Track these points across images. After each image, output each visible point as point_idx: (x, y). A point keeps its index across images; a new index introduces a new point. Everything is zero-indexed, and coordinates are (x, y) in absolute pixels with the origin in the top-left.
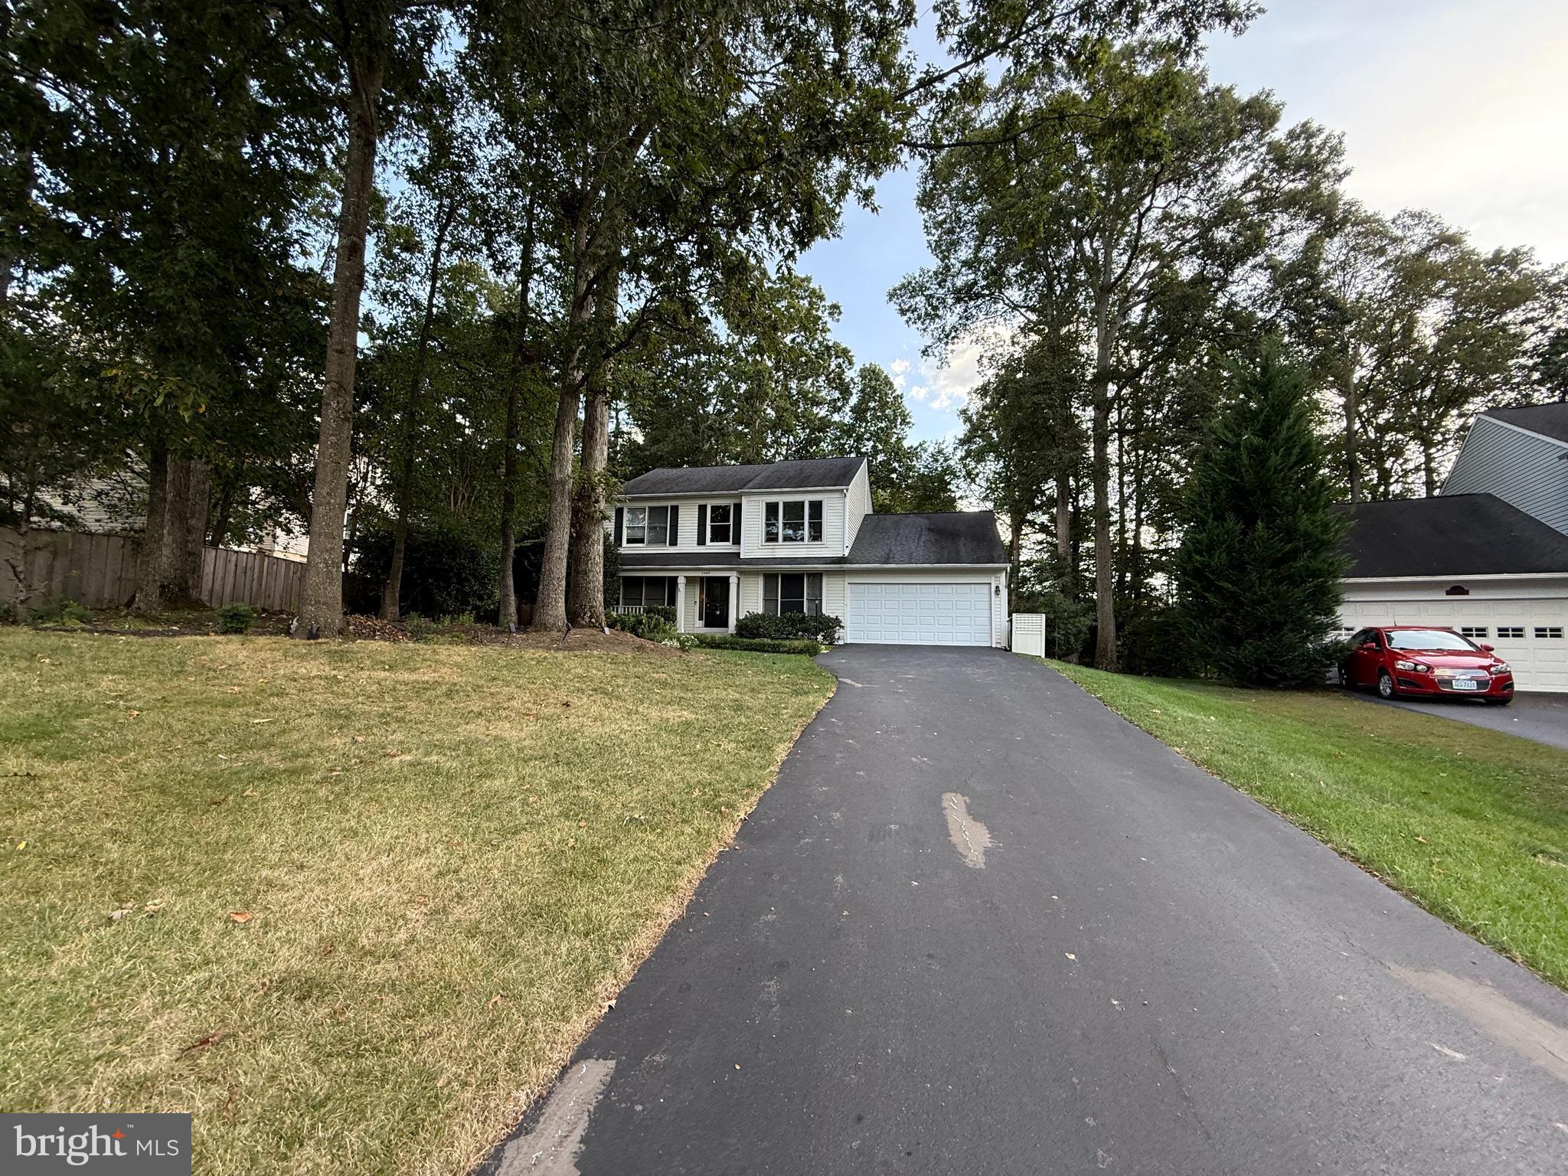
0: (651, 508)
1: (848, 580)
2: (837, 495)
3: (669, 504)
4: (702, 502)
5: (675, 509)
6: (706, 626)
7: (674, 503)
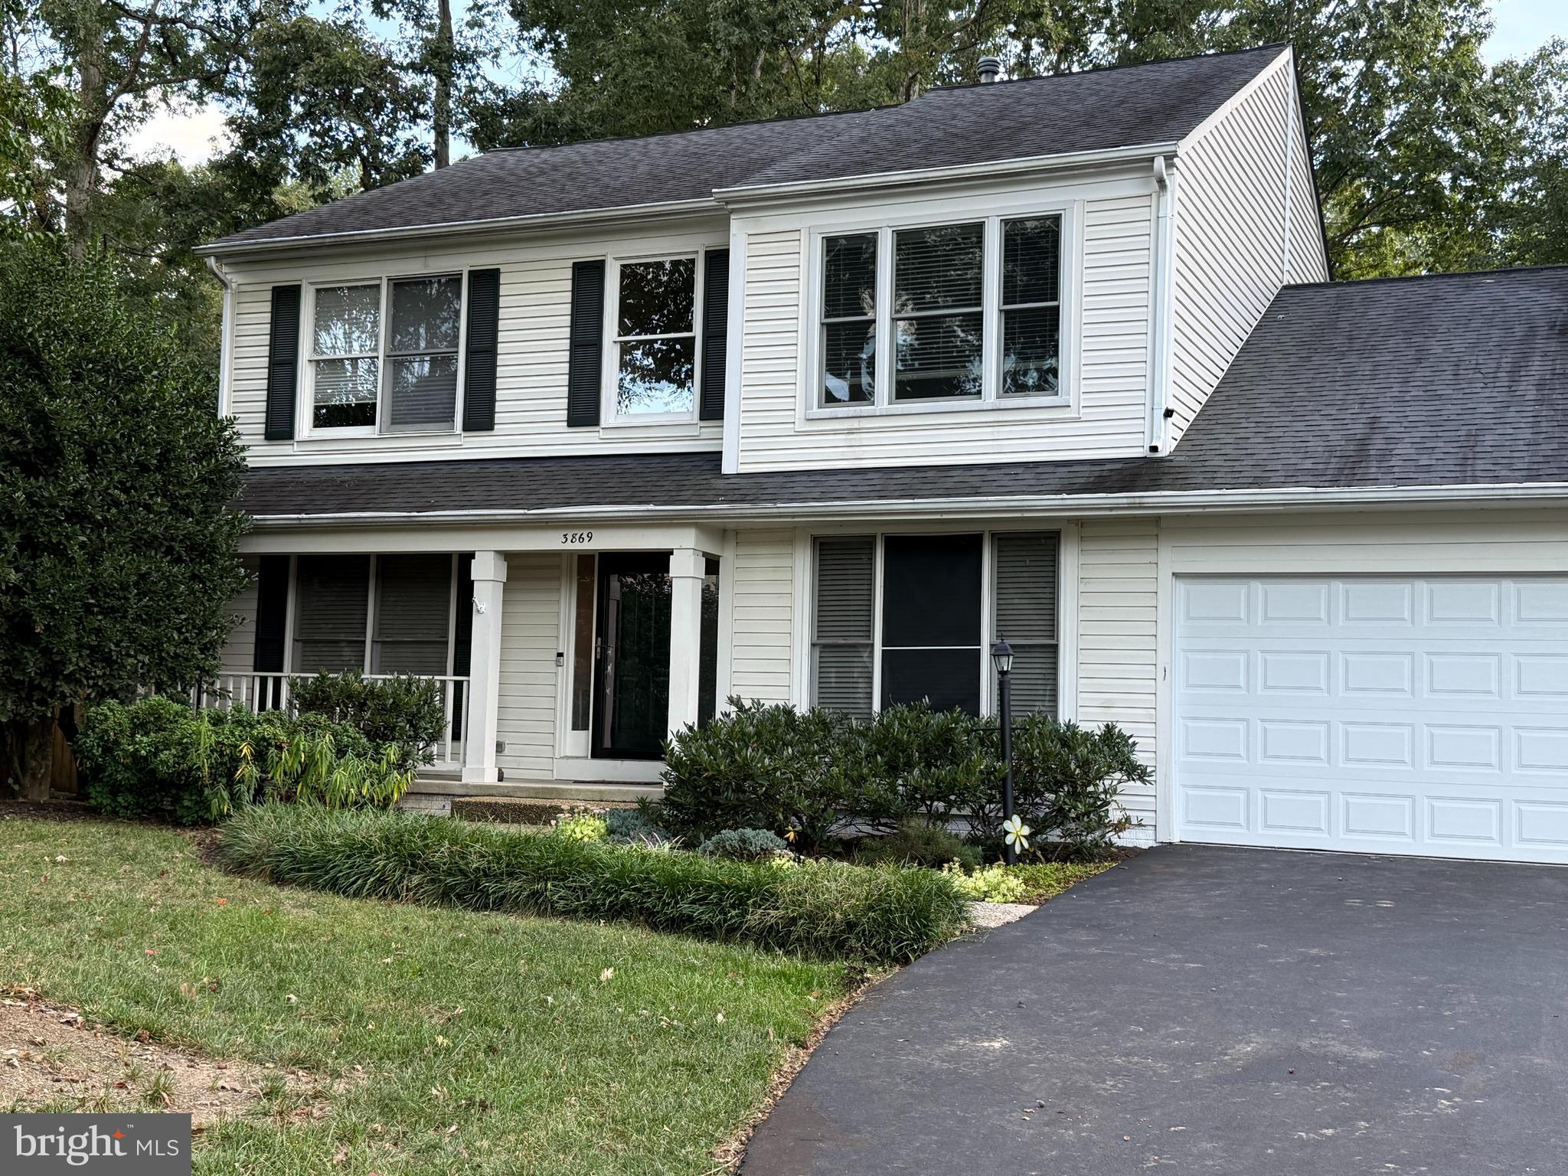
0: (399, 285)
1: (1173, 558)
2: (1127, 186)
3: (463, 263)
4: (587, 252)
5: (486, 283)
6: (598, 752)
7: (484, 260)
